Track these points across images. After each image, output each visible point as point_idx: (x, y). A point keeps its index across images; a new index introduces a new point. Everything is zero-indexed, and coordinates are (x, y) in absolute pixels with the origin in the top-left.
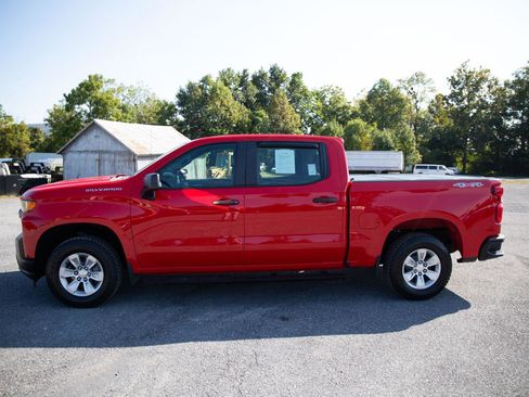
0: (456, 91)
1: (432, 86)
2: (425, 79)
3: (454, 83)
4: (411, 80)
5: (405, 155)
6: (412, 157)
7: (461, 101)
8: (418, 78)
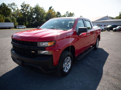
0: (23, 8)
1: (17, 7)
2: (15, 5)
3: (22, 7)
4: (11, 4)
5: (14, 23)
6: (16, 24)
7: (24, 11)
8: (13, 4)
